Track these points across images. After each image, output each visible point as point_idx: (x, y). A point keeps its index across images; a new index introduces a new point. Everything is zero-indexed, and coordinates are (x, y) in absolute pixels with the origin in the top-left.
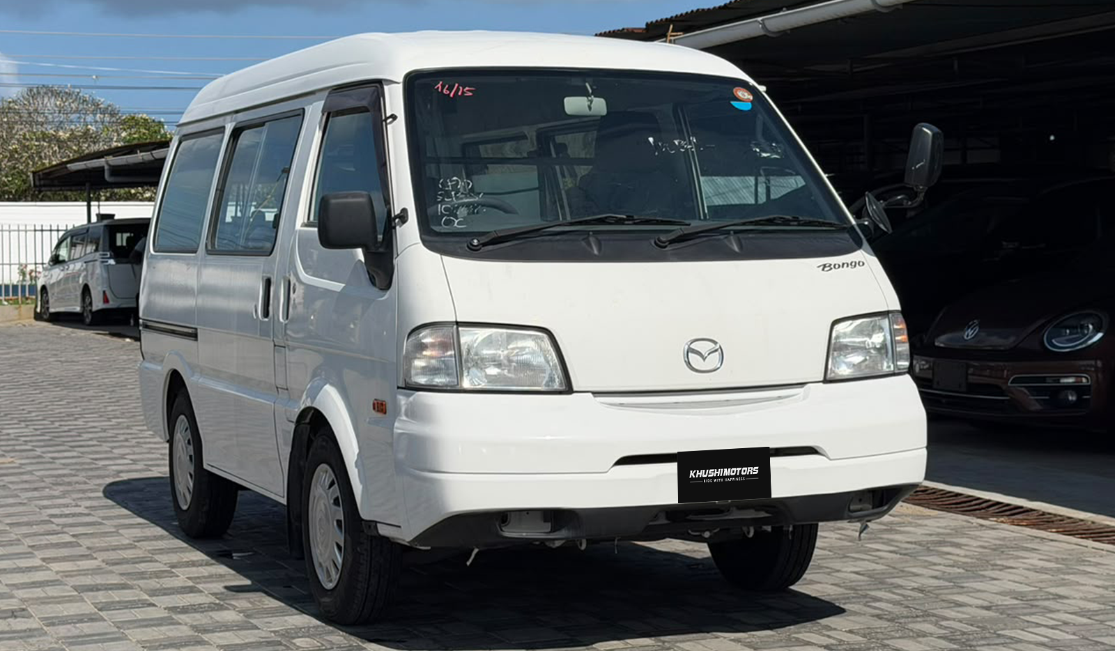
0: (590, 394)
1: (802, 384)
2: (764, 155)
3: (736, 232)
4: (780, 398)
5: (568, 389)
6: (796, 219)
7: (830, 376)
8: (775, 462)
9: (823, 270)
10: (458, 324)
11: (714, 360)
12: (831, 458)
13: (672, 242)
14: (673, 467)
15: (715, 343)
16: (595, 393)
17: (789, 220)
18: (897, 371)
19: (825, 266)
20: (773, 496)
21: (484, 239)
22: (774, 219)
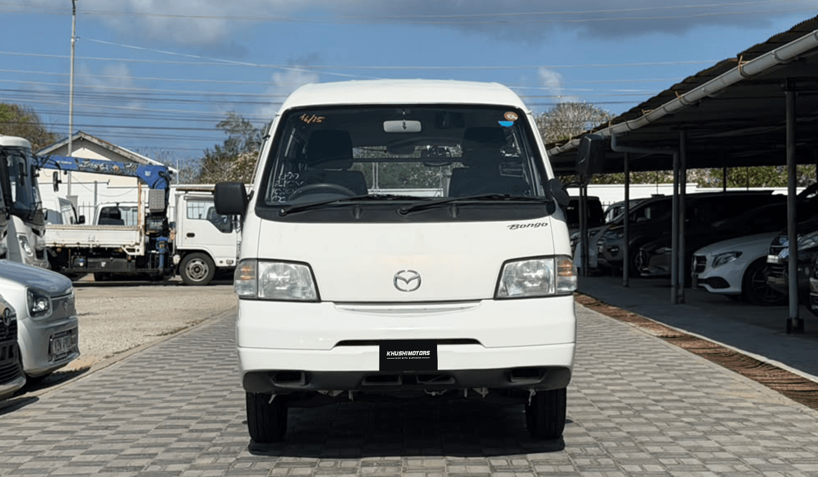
0: (332, 303)
1: (479, 300)
2: (507, 155)
3: (457, 205)
4: (462, 308)
5: (319, 300)
6: (507, 196)
7: (499, 295)
8: (440, 348)
9: (511, 228)
10: (258, 260)
11: (414, 283)
12: (486, 346)
13: (410, 211)
14: (376, 349)
15: (415, 273)
16: (336, 303)
17: (502, 197)
18: (557, 294)
19: (513, 226)
20: (439, 368)
21: (288, 209)
22: (492, 196)
